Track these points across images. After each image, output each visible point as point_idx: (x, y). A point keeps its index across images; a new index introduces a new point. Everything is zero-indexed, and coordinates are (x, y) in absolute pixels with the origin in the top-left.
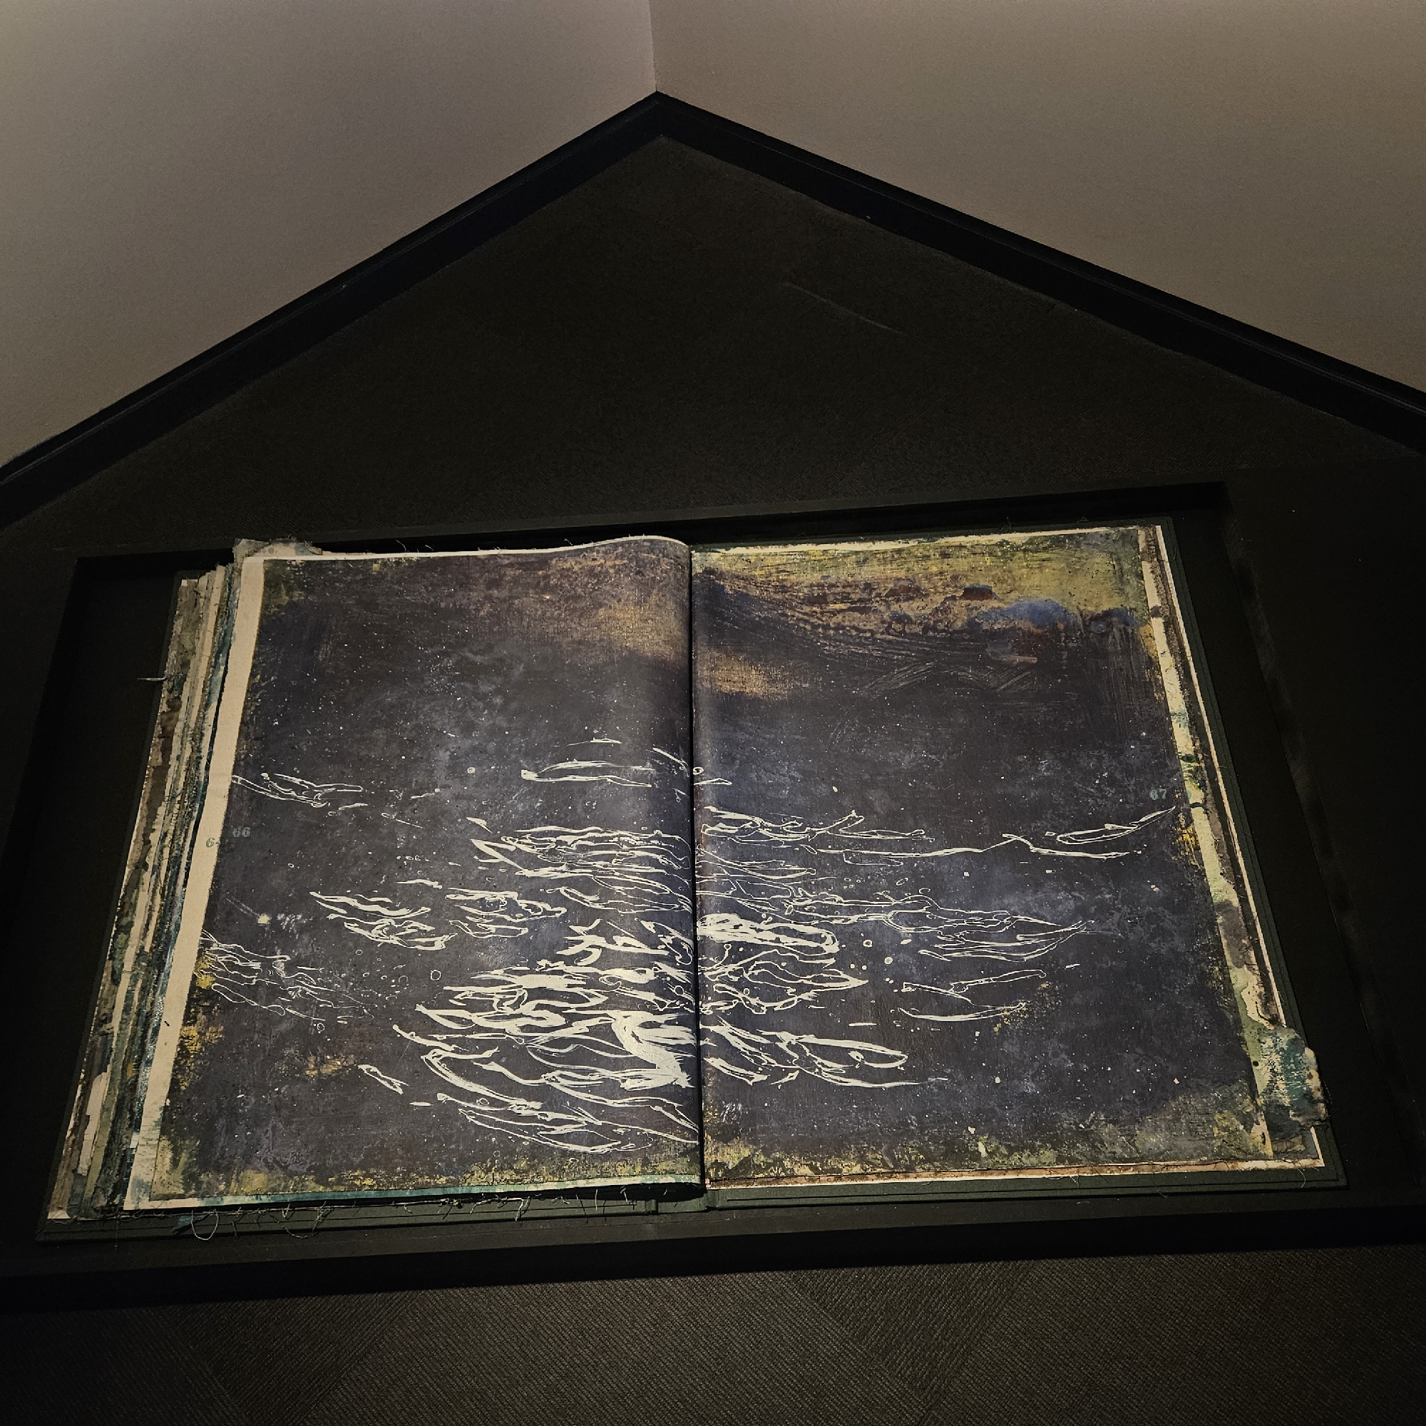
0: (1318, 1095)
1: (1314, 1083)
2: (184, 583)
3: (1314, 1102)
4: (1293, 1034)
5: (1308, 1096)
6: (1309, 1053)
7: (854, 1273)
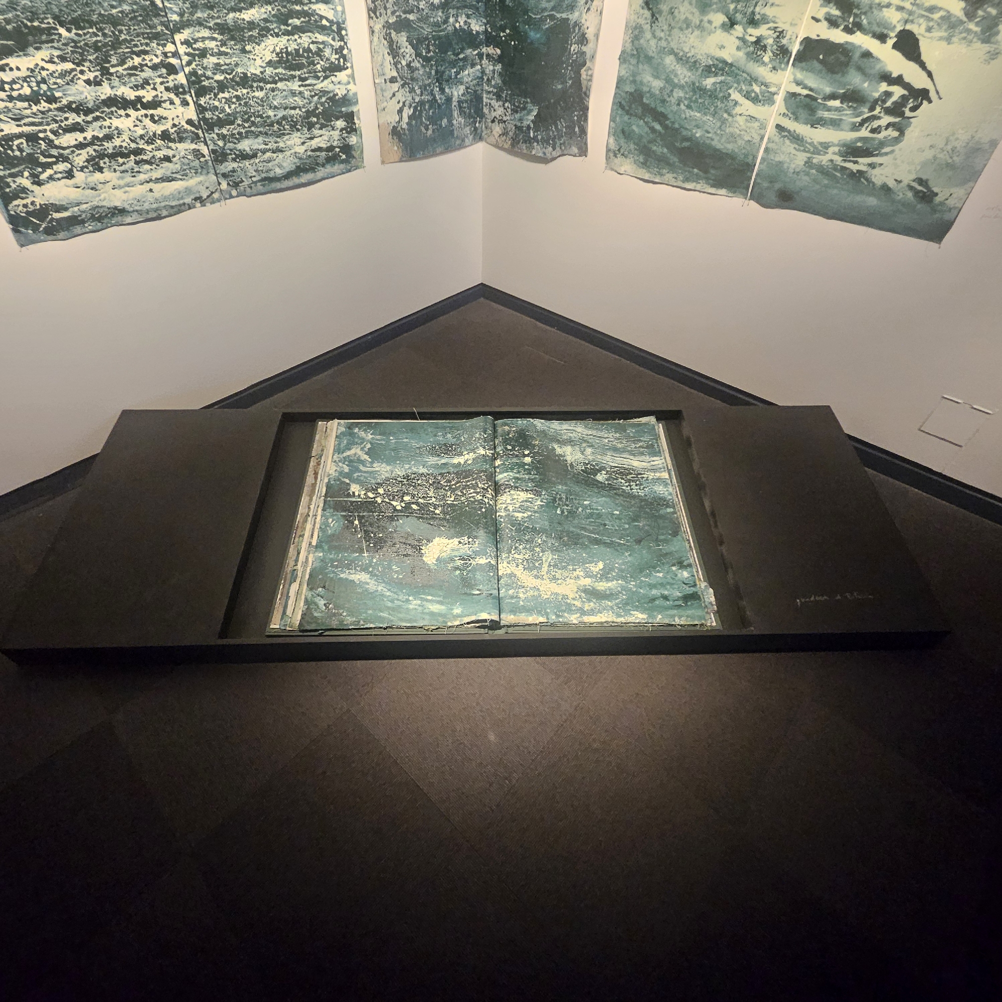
0: (714, 603)
1: (713, 599)
2: (320, 423)
3: (712, 605)
4: (706, 584)
5: (711, 603)
6: (711, 590)
7: (556, 658)
